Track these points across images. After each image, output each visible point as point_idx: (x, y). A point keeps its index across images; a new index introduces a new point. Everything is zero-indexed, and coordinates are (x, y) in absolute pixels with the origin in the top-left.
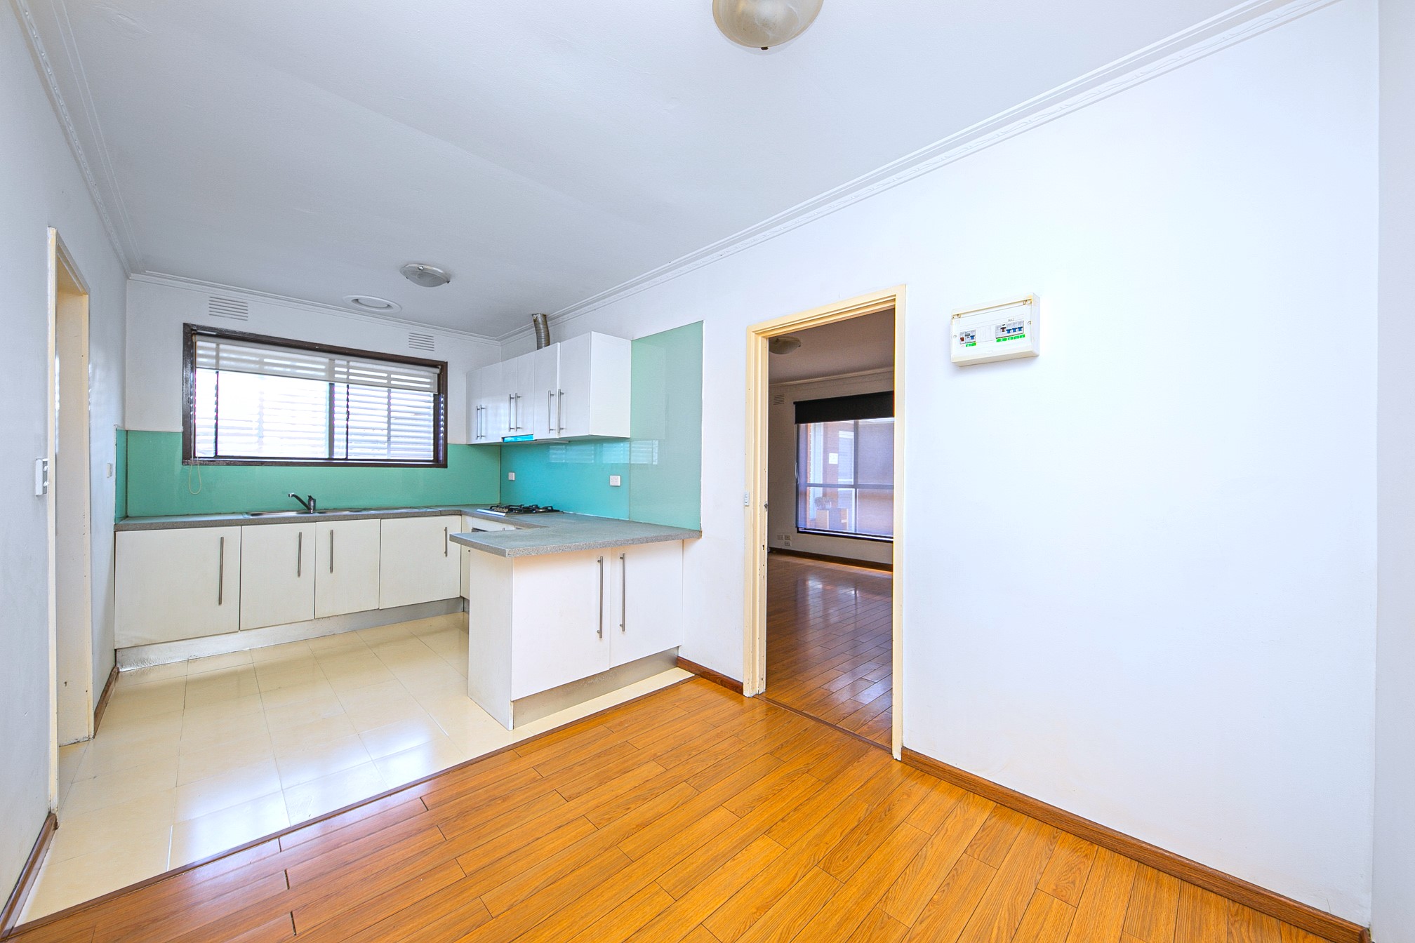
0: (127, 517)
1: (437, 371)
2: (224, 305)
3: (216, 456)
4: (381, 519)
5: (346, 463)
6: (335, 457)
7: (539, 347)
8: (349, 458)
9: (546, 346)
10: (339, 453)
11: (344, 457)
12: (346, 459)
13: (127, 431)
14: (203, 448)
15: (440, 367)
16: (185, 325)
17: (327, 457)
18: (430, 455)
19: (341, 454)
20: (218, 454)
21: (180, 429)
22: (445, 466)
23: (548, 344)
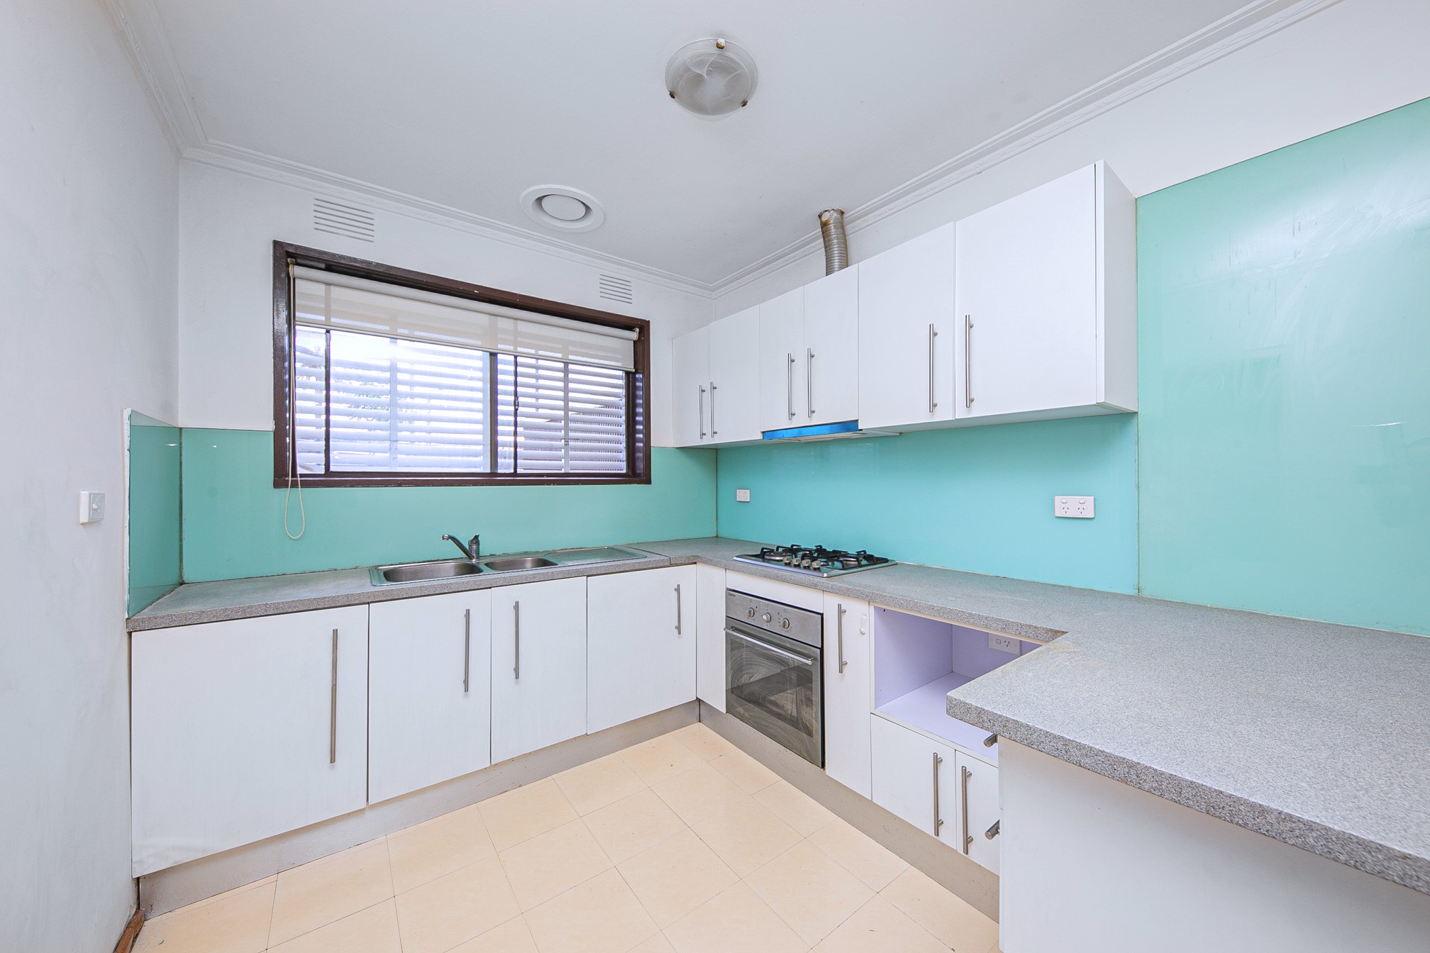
0: (182, 583)
1: (634, 335)
2: (336, 213)
3: (328, 472)
4: (587, 576)
5: (515, 479)
6: (499, 471)
7: (829, 271)
8: (519, 471)
9: (841, 268)
10: (505, 466)
11: (512, 471)
12: (515, 474)
13: (181, 429)
14: (309, 461)
15: (638, 330)
16: (276, 243)
17: (488, 471)
18: (622, 467)
19: (508, 467)
20: (332, 469)
21: (270, 426)
22: (648, 482)
23: (845, 263)
